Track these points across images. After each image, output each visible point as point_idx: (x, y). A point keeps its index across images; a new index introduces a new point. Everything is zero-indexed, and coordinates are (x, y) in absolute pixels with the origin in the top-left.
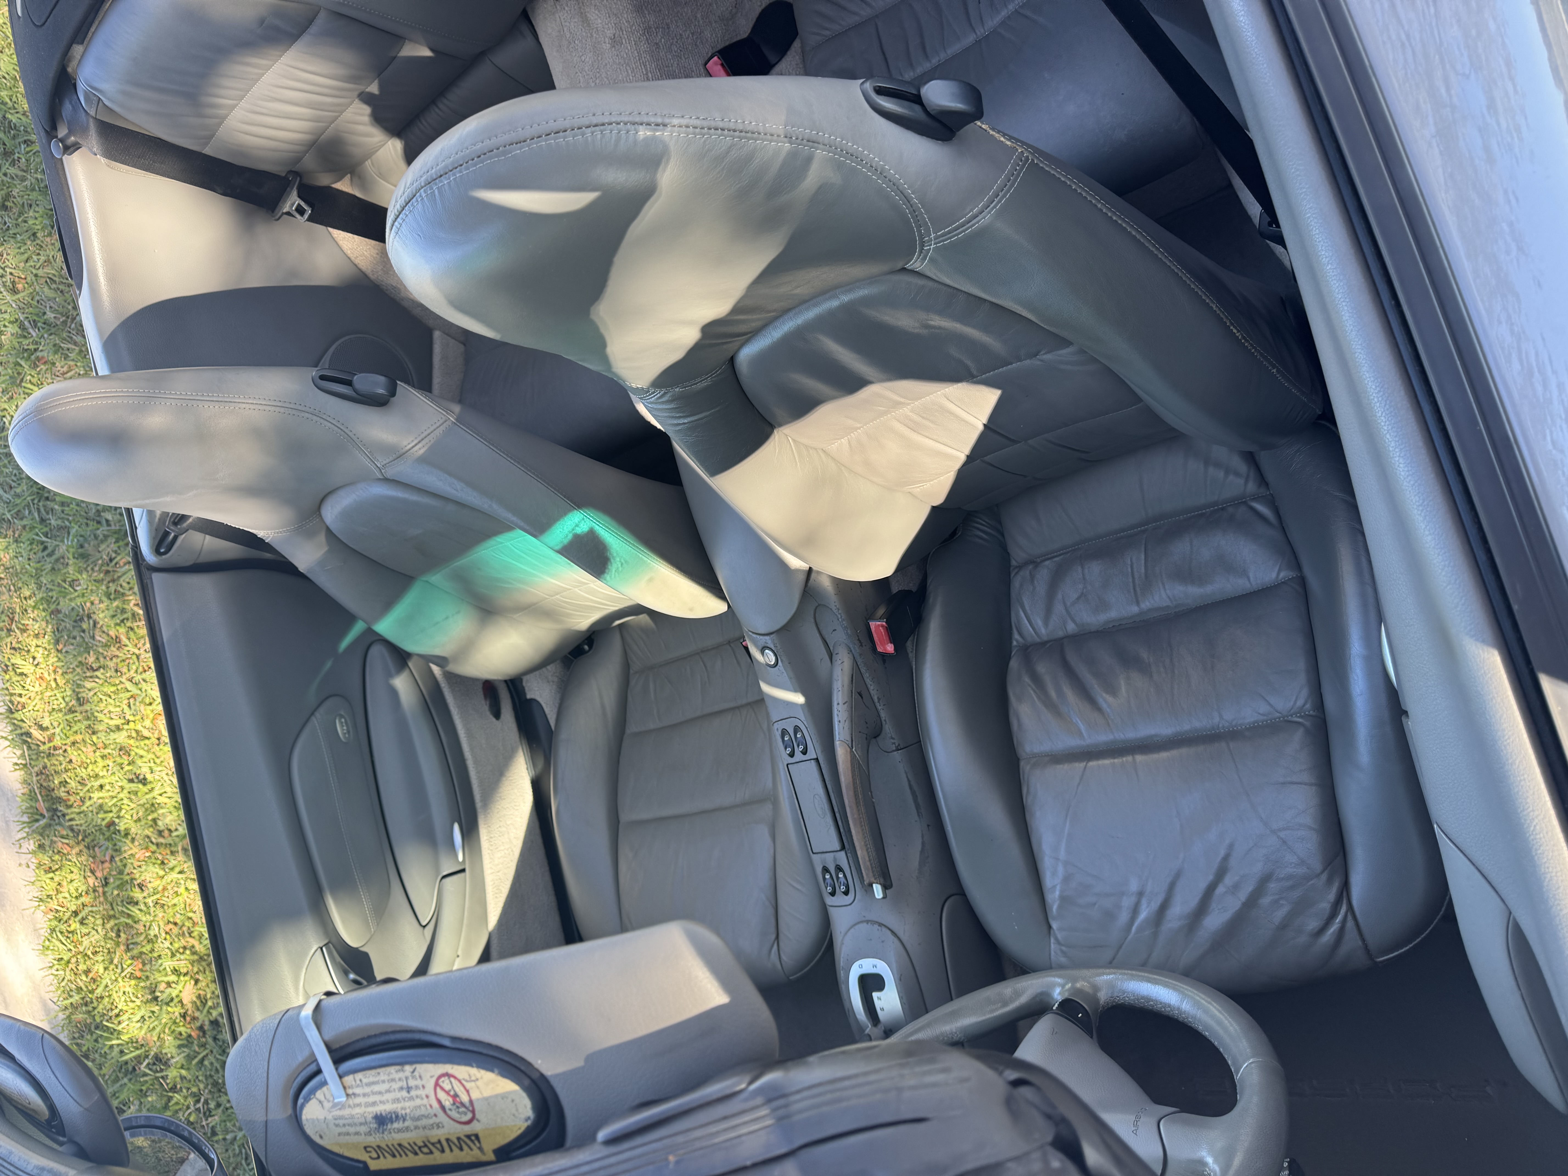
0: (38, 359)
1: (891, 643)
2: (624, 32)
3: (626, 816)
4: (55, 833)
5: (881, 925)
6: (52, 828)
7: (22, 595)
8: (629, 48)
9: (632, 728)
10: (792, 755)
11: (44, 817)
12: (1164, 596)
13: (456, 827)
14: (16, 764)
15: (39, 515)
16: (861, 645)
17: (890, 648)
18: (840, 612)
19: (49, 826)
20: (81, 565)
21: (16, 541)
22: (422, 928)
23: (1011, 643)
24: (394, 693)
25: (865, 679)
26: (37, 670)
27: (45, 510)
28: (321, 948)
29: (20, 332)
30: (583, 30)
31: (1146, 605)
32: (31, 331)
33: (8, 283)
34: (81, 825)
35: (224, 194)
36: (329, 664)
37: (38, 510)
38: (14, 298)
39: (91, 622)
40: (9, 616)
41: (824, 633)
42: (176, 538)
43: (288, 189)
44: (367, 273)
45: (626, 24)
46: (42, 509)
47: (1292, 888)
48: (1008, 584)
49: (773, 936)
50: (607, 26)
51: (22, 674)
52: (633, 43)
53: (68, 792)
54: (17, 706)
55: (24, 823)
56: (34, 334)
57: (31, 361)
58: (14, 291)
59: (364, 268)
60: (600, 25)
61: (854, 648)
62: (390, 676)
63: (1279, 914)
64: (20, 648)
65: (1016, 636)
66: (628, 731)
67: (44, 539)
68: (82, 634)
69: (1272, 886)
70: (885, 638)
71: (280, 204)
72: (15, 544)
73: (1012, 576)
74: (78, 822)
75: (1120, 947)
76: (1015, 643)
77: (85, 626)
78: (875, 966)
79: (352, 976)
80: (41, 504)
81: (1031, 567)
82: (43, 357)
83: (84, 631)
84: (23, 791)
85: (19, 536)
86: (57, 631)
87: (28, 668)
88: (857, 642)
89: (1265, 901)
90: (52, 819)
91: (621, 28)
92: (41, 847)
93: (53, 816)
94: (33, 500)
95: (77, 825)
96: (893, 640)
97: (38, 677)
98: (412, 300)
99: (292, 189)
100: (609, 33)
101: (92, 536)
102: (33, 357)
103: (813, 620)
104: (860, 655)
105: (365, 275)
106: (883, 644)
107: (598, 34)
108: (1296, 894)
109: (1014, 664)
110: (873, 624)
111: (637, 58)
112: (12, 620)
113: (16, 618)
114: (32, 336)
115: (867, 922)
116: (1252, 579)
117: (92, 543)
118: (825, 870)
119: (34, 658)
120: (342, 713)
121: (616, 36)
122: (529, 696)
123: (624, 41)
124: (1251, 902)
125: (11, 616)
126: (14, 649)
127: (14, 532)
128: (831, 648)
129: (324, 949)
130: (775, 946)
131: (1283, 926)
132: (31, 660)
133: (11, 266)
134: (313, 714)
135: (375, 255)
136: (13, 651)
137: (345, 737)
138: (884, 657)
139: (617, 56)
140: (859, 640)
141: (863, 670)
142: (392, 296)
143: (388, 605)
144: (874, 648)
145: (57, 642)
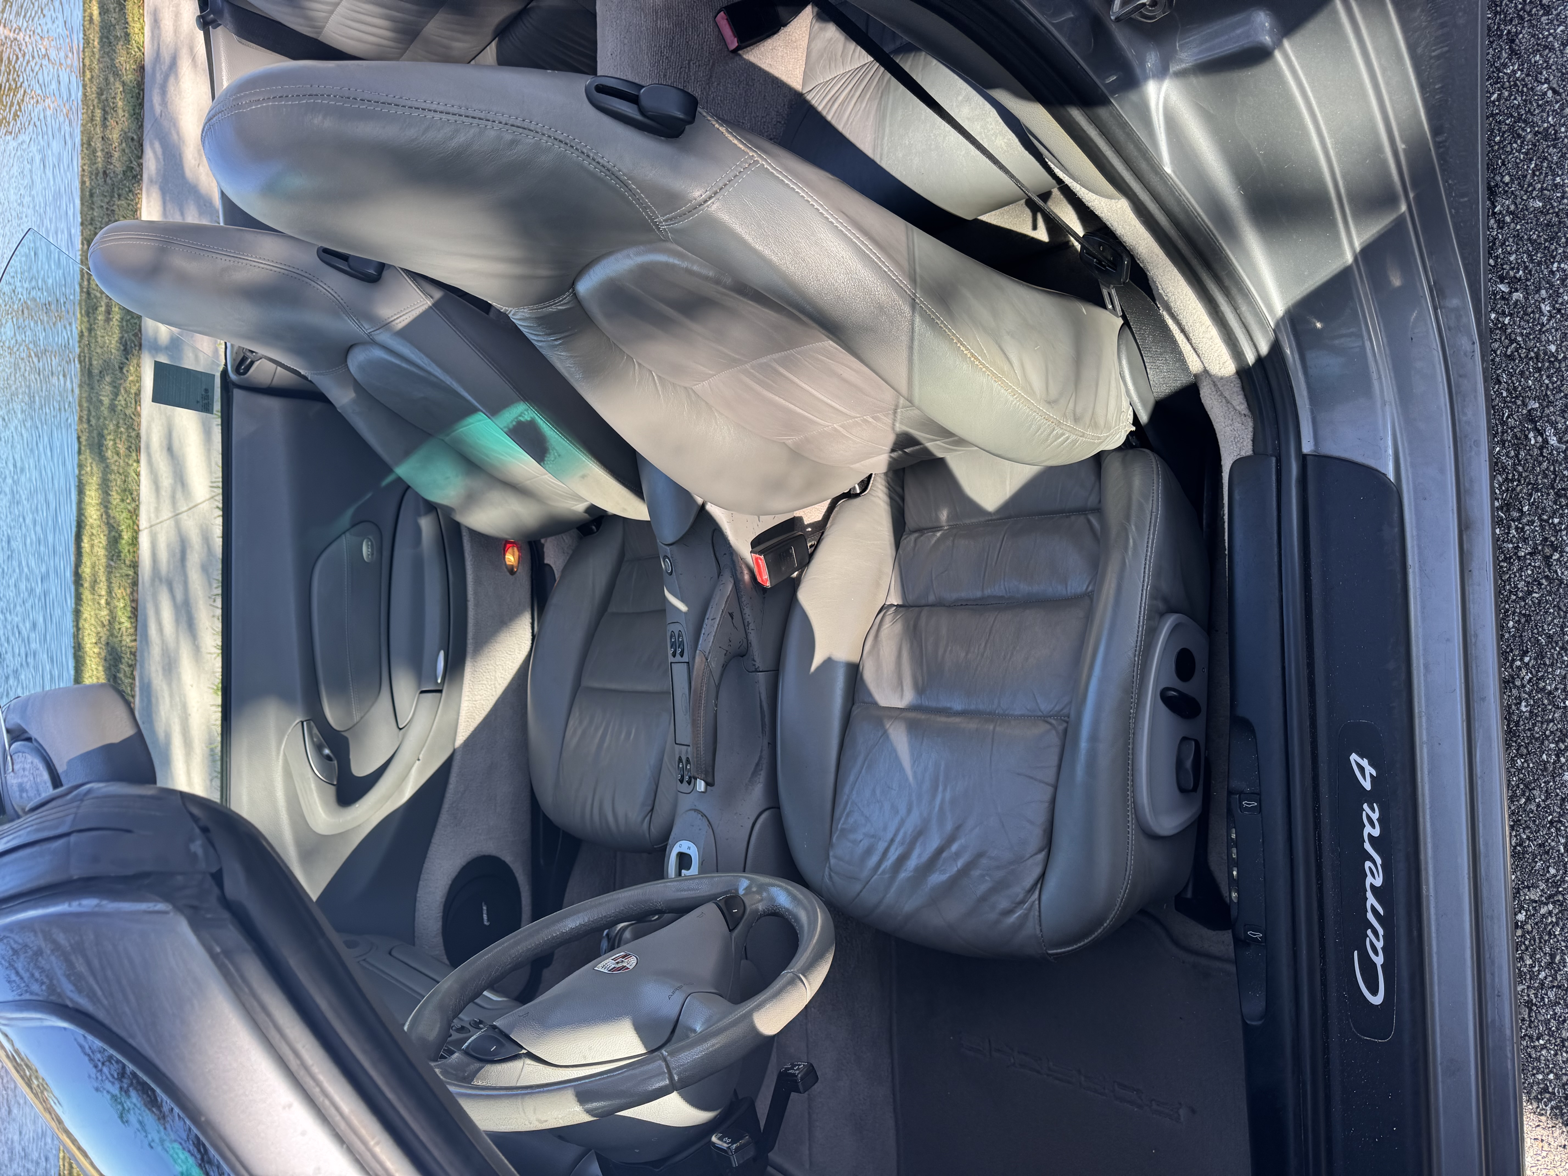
3: (586, 682)
5: (704, 815)
9: (612, 609)
10: (674, 655)
12: (1002, 587)
13: (442, 654)
17: (766, 580)
22: (397, 730)
24: (418, 530)
25: (741, 603)
28: (302, 723)
31: (988, 592)
36: (369, 495)
41: (717, 554)
42: (252, 363)
47: (998, 868)
49: (649, 808)
62: (419, 515)
63: (983, 888)
66: (609, 610)
69: (984, 861)
70: (763, 570)
73: (902, 540)
75: (867, 883)
78: (689, 848)
79: (327, 751)
81: (916, 535)
89: (976, 873)
103: (710, 542)
106: (761, 575)
108: (999, 874)
110: (753, 556)
115: (695, 810)
116: (1069, 588)
118: (680, 760)
120: (371, 537)
122: (546, 562)
124: (964, 872)
128: (721, 570)
129: (305, 723)
130: (648, 818)
131: (983, 899)
134: (344, 533)
137: (368, 557)
141: (741, 595)
143: (407, 453)
144: (755, 577)
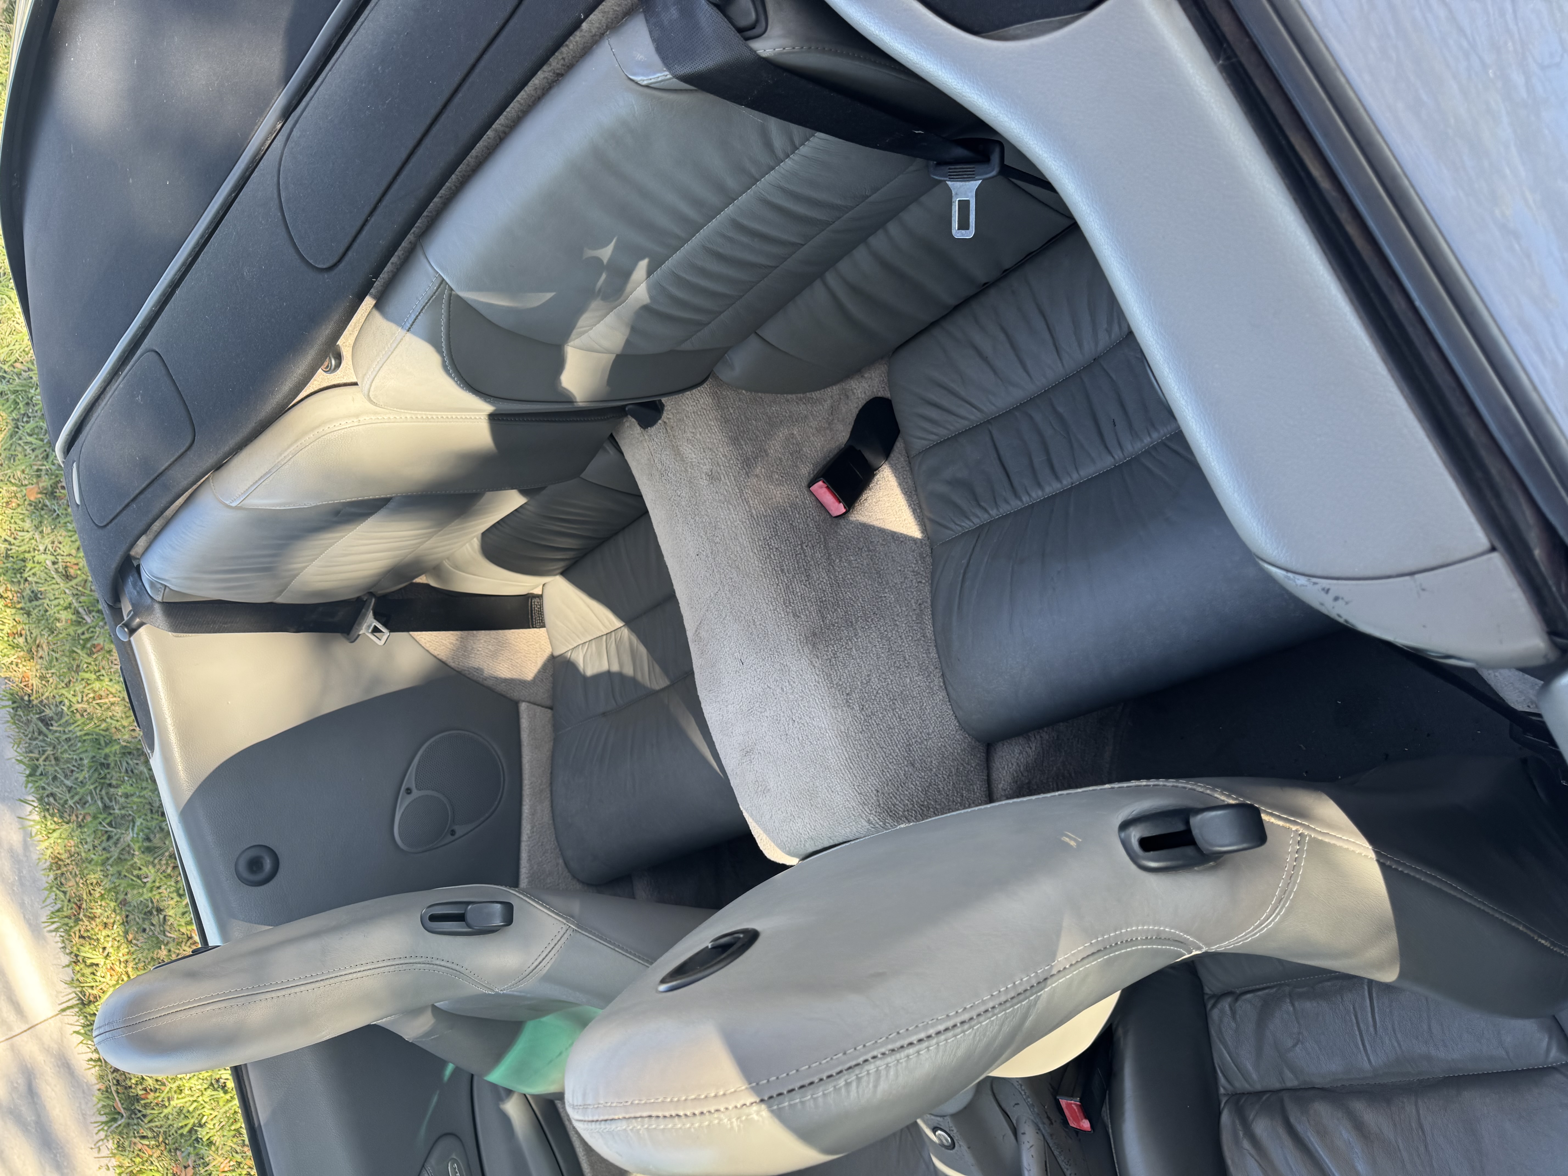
0: (94, 646)
1: (1086, 1118)
2: (722, 467)
4: (134, 1133)
6: (131, 1127)
7: (88, 882)
8: (729, 484)
11: (122, 1116)
14: (91, 1060)
15: (102, 802)
16: (1052, 1123)
17: (1086, 1125)
18: (1023, 1088)
19: (128, 1125)
20: (148, 859)
21: (80, 826)
23: (1217, 1089)
24: (506, 1120)
25: (1060, 1162)
26: (107, 961)
27: (108, 798)
29: (74, 617)
30: (677, 464)
32: (86, 617)
33: (61, 570)
34: (161, 1126)
35: (298, 631)
36: (435, 1098)
37: (102, 798)
38: (68, 585)
39: (161, 917)
40: (76, 904)
41: (1004, 1105)
43: (363, 610)
44: (447, 662)
45: (723, 459)
46: (106, 798)
48: (1204, 1018)
50: (702, 461)
51: (92, 965)
52: (733, 479)
53: (145, 1089)
54: (89, 997)
55: (103, 1123)
56: (89, 620)
57: (87, 648)
58: (67, 577)
59: (444, 659)
60: (694, 460)
61: (1044, 1128)
62: (500, 1099)
64: (89, 937)
65: (1222, 1080)
67: (110, 829)
68: (152, 928)
70: (1079, 1114)
71: (355, 626)
72: (79, 830)
73: (1209, 1006)
74: (157, 1124)
76: (1222, 1091)
77: (155, 921)
80: (103, 792)
81: (1229, 999)
82: (99, 644)
83: (153, 925)
84: (98, 1087)
85: (83, 820)
86: (126, 922)
87: (98, 958)
88: (1046, 1121)
90: (130, 1118)
91: (718, 464)
92: (120, 1147)
93: (131, 1114)
94: (95, 788)
95: (156, 1126)
96: (1087, 1117)
97: (109, 967)
98: (496, 678)
99: (367, 610)
100: (706, 468)
101: (158, 828)
102: (89, 645)
104: (1051, 1135)
105: (444, 663)
106: (1077, 1121)
107: (693, 469)
109: (1226, 1117)
110: (1063, 1102)
111: (738, 494)
112: (80, 908)
113: (84, 906)
114: (87, 623)
117: (158, 836)
119: (104, 948)
120: (454, 1156)
121: (713, 472)
123: (722, 477)
125: (78, 903)
126: (83, 937)
127: (77, 817)
128: (1014, 1122)
132: (101, 950)
133: (62, 553)
135: (454, 642)
136: (82, 940)
138: (1078, 1132)
139: (717, 492)
140: (1048, 1118)
141: (1056, 1153)
142: (475, 678)
143: (499, 1056)
144: (1065, 1122)
145: (126, 933)
